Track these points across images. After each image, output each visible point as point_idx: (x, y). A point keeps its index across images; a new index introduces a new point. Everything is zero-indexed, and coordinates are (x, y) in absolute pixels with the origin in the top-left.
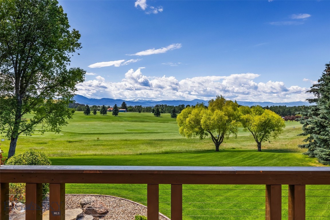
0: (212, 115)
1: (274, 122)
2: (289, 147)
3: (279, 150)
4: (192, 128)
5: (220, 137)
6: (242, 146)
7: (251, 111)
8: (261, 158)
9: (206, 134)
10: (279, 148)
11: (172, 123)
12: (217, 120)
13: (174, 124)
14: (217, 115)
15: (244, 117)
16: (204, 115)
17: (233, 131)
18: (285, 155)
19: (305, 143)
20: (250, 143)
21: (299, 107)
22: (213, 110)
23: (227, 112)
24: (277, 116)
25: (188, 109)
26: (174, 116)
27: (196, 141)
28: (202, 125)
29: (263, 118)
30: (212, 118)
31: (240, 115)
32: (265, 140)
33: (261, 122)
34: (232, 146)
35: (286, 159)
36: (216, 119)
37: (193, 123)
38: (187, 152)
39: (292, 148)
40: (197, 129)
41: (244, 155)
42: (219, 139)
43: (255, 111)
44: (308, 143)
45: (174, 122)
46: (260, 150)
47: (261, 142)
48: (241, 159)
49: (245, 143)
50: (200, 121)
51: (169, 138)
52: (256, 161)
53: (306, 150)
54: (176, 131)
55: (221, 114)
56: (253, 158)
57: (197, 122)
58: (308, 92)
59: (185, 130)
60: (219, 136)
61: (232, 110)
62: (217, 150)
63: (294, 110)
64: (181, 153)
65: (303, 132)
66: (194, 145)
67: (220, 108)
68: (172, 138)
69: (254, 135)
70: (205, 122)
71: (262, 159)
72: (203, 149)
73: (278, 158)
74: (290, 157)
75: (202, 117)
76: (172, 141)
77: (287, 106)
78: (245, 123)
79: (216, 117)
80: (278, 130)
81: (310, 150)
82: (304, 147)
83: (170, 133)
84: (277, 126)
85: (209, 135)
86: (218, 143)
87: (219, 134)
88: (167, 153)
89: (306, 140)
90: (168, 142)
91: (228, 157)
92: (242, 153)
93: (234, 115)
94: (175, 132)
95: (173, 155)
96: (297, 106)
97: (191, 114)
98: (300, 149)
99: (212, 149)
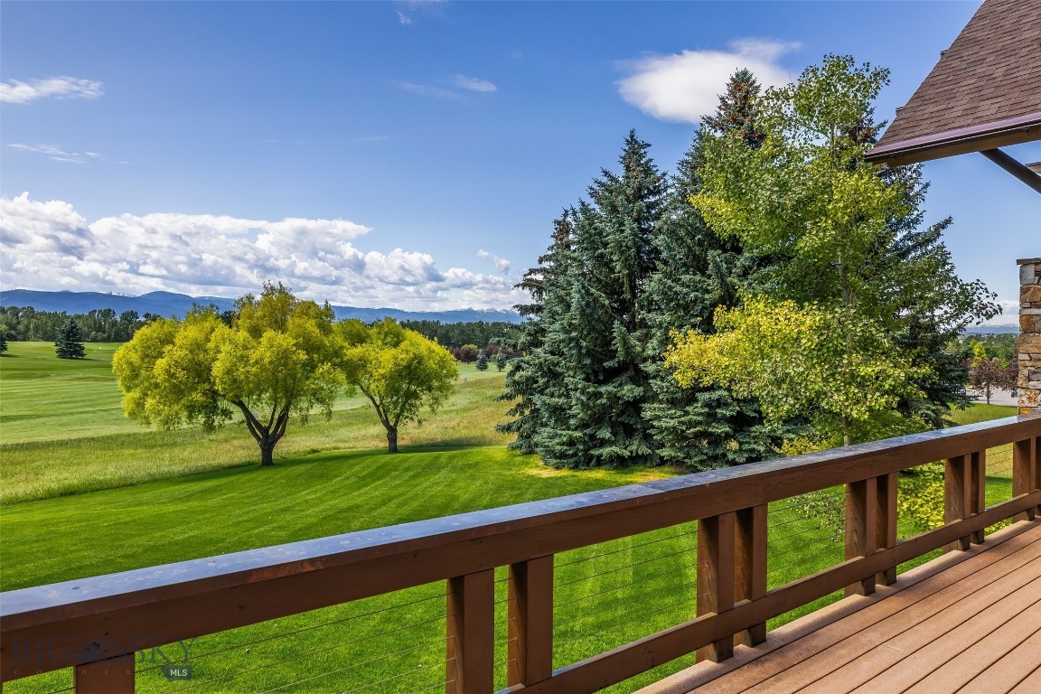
0: (253, 347)
1: (432, 365)
2: (463, 433)
3: (442, 442)
4: (177, 392)
5: (276, 416)
6: (337, 441)
7: (368, 336)
8: (407, 469)
9: (227, 413)
10: (439, 438)
11: (66, 378)
12: (271, 362)
13: (76, 383)
14: (272, 346)
15: (354, 352)
16: (226, 348)
17: (319, 397)
18: (465, 454)
19: (512, 419)
20: (359, 429)
21: (469, 324)
22: (256, 332)
23: (304, 338)
24: (440, 350)
25: (162, 327)
26: (72, 353)
27: (179, 440)
28: (217, 381)
29: (403, 356)
30: (254, 356)
31: (342, 348)
32: (407, 420)
33: (398, 365)
34: (308, 444)
35: (470, 466)
36: (266, 360)
37: (181, 374)
38: (155, 481)
39: (471, 435)
40: (197, 397)
41: (359, 468)
42: (275, 422)
43: (382, 336)
44: (518, 417)
45: (75, 376)
46: (393, 449)
47: (396, 425)
48: (353, 480)
49: (344, 433)
50: (210, 369)
51: (65, 437)
52: (397, 482)
53: (514, 438)
54: (91, 409)
55: (285, 344)
56: (387, 473)
57: (200, 372)
58: (518, 286)
59: (150, 403)
60: (273, 414)
61: (317, 331)
62: (267, 461)
63: (457, 332)
64: (132, 485)
65: (507, 391)
66: (176, 451)
67: (280, 326)
68: (74, 436)
69: (377, 407)
70: (229, 372)
71: (411, 473)
72: (214, 463)
73: (450, 466)
74: (479, 458)
75: (219, 352)
76: (79, 446)
77: (443, 323)
78: (354, 371)
79: (269, 354)
80: (440, 389)
81: (521, 436)
82: (508, 428)
83: (65, 419)
84: (438, 377)
85: (238, 415)
86: (268, 438)
87: (274, 410)
88: (69, 493)
89: (513, 412)
90: (65, 453)
91: (312, 479)
92: (352, 461)
93: (324, 346)
94: (85, 412)
95: (99, 498)
96: (465, 322)
97: (173, 344)
98: (500, 436)
99: (243, 460)
